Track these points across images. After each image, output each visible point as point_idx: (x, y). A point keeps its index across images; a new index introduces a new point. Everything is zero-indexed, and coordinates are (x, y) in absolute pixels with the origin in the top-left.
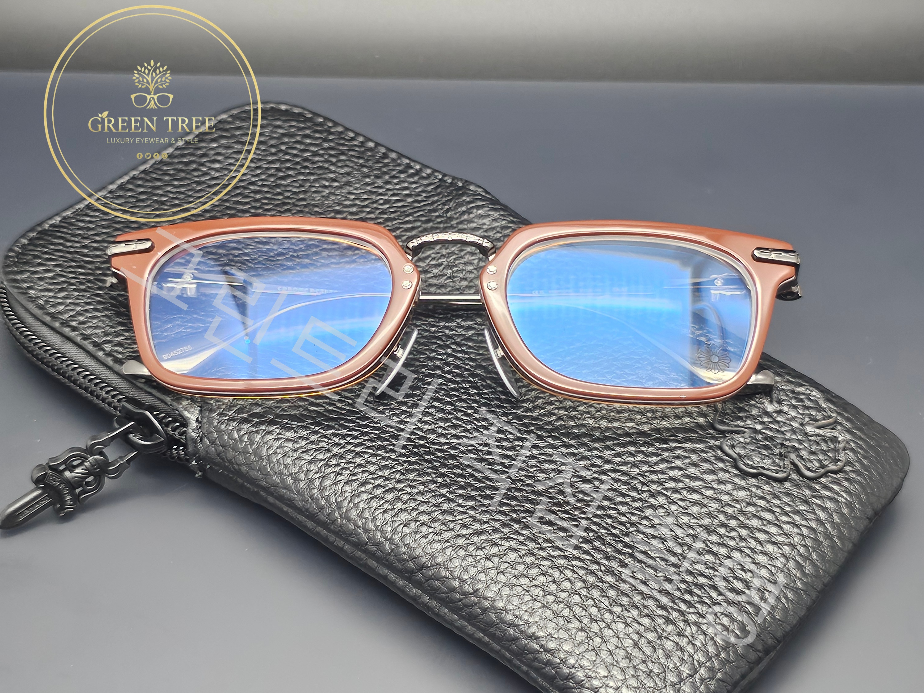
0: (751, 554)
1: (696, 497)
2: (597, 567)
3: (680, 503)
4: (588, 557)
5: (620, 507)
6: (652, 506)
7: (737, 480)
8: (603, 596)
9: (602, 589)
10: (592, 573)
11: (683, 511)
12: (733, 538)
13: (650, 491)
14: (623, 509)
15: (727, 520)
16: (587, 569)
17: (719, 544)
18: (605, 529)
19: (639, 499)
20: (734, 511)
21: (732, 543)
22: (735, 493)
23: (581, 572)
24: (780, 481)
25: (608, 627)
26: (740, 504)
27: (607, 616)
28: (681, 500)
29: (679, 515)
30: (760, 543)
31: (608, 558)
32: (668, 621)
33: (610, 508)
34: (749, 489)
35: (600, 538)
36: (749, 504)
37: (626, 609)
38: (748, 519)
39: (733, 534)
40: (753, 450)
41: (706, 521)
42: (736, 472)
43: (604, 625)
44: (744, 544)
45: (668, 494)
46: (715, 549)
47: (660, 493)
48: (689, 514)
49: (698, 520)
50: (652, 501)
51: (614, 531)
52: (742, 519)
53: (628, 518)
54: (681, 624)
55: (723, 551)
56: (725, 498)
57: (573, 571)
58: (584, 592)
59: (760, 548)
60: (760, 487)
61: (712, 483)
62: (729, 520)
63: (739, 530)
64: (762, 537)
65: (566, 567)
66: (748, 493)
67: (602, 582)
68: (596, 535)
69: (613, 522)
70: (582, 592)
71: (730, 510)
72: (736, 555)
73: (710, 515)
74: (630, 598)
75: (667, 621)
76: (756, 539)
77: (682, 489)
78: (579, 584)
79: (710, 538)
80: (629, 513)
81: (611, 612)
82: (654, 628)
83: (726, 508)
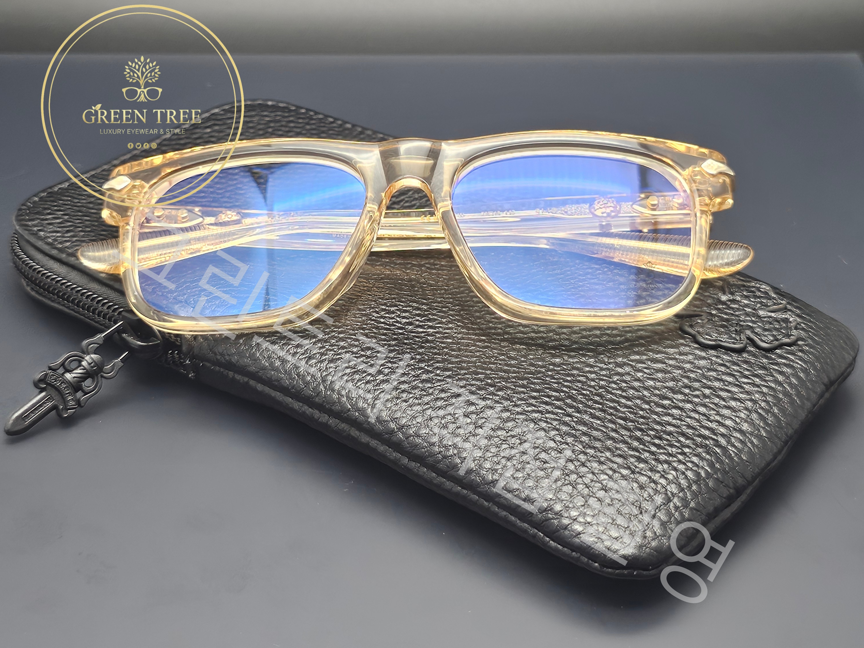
0: (715, 407)
1: (659, 366)
2: (570, 419)
3: (645, 370)
4: (560, 411)
5: (589, 375)
6: (618, 374)
7: (697, 352)
8: (576, 441)
9: (576, 436)
10: (565, 424)
11: (648, 376)
12: (697, 396)
13: (617, 362)
14: (593, 376)
15: (691, 383)
16: (560, 420)
17: (684, 401)
18: (575, 390)
19: (606, 369)
20: (696, 375)
21: (696, 400)
22: (696, 361)
23: (555, 423)
24: (739, 351)
25: (583, 465)
26: (701, 370)
27: (582, 457)
28: (646, 368)
29: (645, 379)
30: (724, 399)
31: (579, 412)
32: (640, 460)
33: (580, 376)
34: (709, 359)
35: (571, 397)
36: (709, 370)
37: (599, 451)
38: (710, 381)
39: (697, 393)
40: (711, 328)
41: (671, 384)
42: (696, 346)
43: (579, 463)
44: (708, 400)
45: (633, 364)
46: (680, 405)
47: (625, 364)
48: (653, 379)
49: (663, 383)
50: (619, 370)
51: (584, 392)
52: (704, 381)
53: (596, 382)
54: (653, 462)
55: (689, 406)
56: (688, 366)
57: (546, 422)
58: (558, 438)
59: (724, 403)
60: (720, 357)
61: (675, 355)
62: (692, 382)
63: (703, 389)
64: (725, 394)
65: (540, 420)
66: (709, 361)
67: (575, 430)
68: (567, 395)
69: (583, 385)
70: (557, 438)
71: (692, 375)
72: (702, 409)
73: (673, 379)
74: (602, 442)
75: (638, 459)
76: (719, 397)
77: (646, 360)
78: (553, 433)
79: (675, 396)
80: (597, 379)
81: (585, 454)
82: (626, 464)
83: (689, 373)
